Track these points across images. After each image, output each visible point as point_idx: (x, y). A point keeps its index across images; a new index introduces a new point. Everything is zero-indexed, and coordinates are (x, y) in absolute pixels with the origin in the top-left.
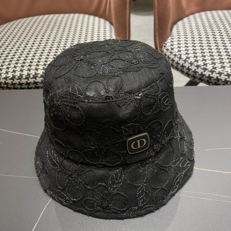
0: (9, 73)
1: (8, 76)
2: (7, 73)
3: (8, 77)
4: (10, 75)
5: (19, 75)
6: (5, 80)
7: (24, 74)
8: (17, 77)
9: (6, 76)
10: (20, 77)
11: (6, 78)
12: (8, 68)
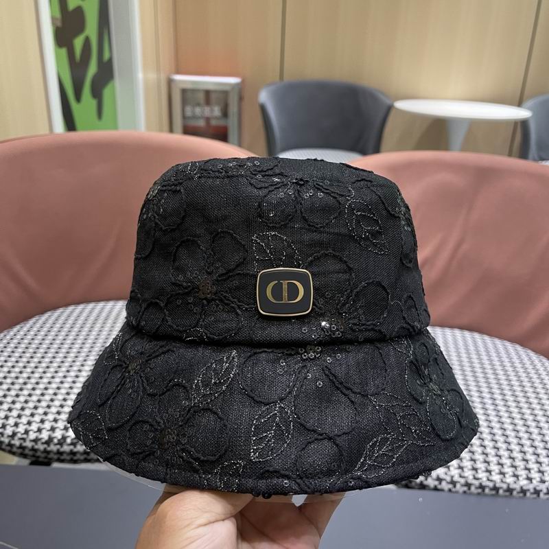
0: (44, 431)
1: (40, 437)
2: (39, 430)
3: (40, 439)
4: (45, 435)
5: (60, 437)
6: (33, 443)
7: (68, 437)
8: (56, 441)
9: (37, 437)
10: (62, 441)
11: (36, 441)
12: (42, 421)
